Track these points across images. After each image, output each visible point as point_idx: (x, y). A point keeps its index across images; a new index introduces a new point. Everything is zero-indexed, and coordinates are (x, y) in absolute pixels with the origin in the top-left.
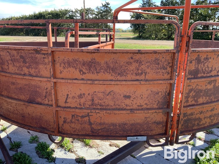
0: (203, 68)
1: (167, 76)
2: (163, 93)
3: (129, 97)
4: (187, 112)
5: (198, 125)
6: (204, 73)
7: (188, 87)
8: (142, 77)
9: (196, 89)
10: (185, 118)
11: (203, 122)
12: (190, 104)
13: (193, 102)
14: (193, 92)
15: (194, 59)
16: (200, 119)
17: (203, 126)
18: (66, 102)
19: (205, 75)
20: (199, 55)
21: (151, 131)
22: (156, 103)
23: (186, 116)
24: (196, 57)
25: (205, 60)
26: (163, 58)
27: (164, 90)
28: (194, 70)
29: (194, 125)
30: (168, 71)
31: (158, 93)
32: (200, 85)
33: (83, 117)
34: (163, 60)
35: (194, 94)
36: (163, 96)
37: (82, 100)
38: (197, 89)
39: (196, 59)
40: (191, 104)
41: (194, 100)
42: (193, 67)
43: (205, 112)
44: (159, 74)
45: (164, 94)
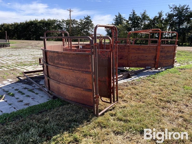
0: (163, 50)
1: (155, 52)
3: (147, 57)
5: (162, 65)
7: (160, 55)
8: (150, 52)
9: (162, 55)
11: (164, 65)
16: (163, 64)
18: (131, 58)
19: (164, 52)
22: (153, 58)
23: (160, 62)
24: (162, 47)
25: (164, 48)
29: (161, 65)
30: (156, 50)
33: (135, 62)
35: (161, 57)
36: (154, 56)
37: (136, 58)
40: (161, 59)
42: (161, 50)
43: (164, 62)
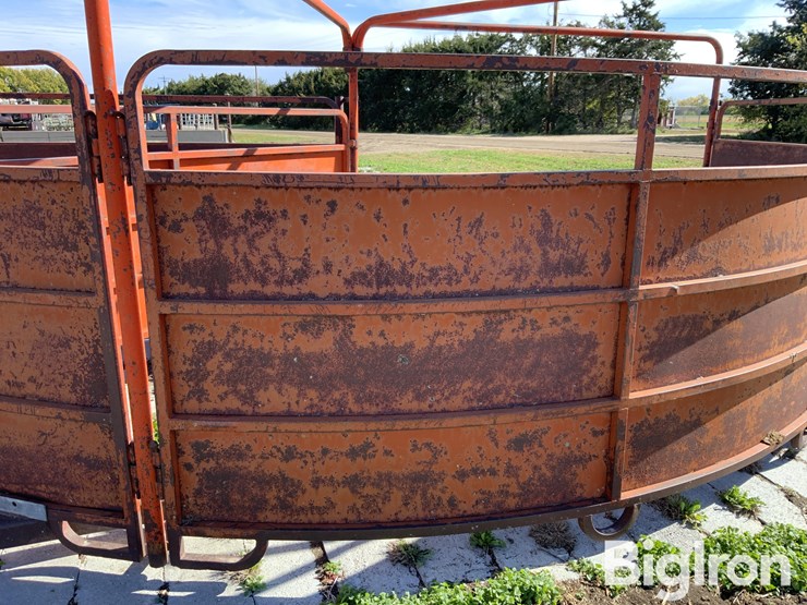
0: (250, 257)
1: (86, 280)
2: (86, 345)
4: (208, 441)
6: (264, 282)
7: (188, 332)
9: (231, 345)
10: (203, 464)
11: (308, 496)
12: (216, 406)
13: (233, 403)
14: (219, 357)
15: (190, 214)
16: (287, 483)
17: (316, 518)
19: (270, 289)
20: (209, 199)
21: (72, 488)
22: (66, 382)
23: (211, 455)
24: (200, 205)
25: (252, 223)
26: (54, 202)
27: (87, 332)
28: (201, 261)
29: (261, 503)
30: (86, 258)
31: (66, 344)
32: (249, 332)
34: (56, 211)
35: (228, 367)
36: (86, 355)
38: (236, 344)
39: (200, 215)
40: (224, 410)
41: (236, 392)
42: (190, 249)
43: (312, 455)
44: (55, 268)
45: (91, 351)
